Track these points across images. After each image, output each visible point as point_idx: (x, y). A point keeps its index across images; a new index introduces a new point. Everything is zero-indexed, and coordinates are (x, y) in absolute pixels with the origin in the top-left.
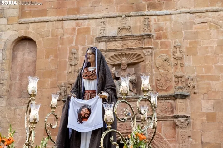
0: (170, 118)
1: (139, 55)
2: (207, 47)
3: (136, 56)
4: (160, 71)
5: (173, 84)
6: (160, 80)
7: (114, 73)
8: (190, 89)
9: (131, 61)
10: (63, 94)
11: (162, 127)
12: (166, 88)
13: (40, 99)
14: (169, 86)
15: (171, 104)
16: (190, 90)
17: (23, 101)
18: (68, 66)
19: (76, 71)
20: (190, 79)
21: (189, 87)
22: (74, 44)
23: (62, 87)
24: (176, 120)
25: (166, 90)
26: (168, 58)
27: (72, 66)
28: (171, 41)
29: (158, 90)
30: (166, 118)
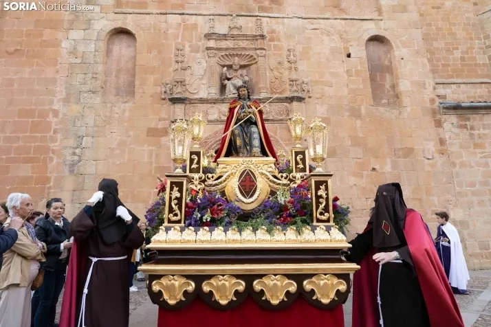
1: (252, 56)
2: (319, 54)
3: (248, 57)
4: (275, 73)
5: (288, 86)
6: (274, 82)
7: (226, 73)
9: (243, 63)
10: (168, 92)
11: (278, 131)
12: (281, 90)
13: (142, 97)
14: (283, 89)
15: (286, 107)
16: (305, 93)
17: (121, 100)
18: (174, 60)
19: (183, 68)
20: (304, 83)
21: (304, 91)
22: (179, 40)
23: (168, 84)
25: (280, 93)
26: (281, 61)
27: (178, 63)
28: (284, 44)
29: (273, 92)
30: (281, 120)
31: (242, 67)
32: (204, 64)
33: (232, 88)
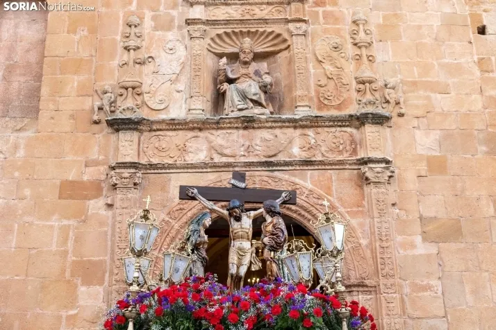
0: (350, 164)
1: (279, 35)
2: (420, 27)
3: (271, 37)
4: (326, 68)
5: (355, 95)
6: (326, 85)
7: (225, 69)
8: (390, 105)
9: (260, 49)
10: (107, 108)
11: (334, 184)
12: (338, 102)
13: (52, 118)
14: (344, 100)
15: (351, 136)
16: (391, 107)
17: (11, 124)
18: (120, 50)
19: (138, 61)
20: (389, 86)
21: (388, 102)
22: (133, 7)
23: (106, 93)
24: (364, 169)
25: (339, 107)
26: (340, 43)
27: (129, 50)
28: (345, 11)
29: (321, 106)
30: (341, 163)
31: (258, 57)
32: (181, 52)
33: (236, 98)
